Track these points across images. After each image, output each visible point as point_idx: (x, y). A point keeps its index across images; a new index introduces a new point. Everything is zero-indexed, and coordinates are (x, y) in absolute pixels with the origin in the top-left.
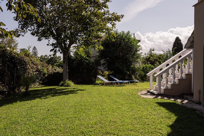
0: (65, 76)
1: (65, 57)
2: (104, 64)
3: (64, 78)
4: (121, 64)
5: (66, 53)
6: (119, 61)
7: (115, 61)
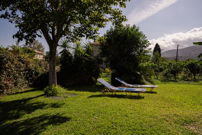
0: (51, 79)
1: (52, 52)
2: (106, 62)
3: (51, 81)
4: (126, 61)
5: (53, 46)
6: (124, 58)
7: (119, 59)
